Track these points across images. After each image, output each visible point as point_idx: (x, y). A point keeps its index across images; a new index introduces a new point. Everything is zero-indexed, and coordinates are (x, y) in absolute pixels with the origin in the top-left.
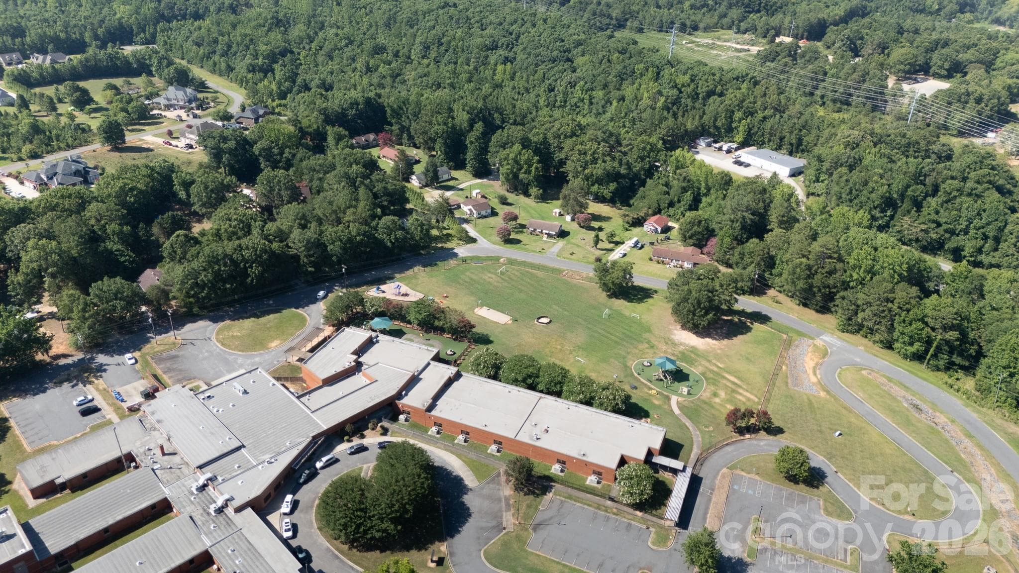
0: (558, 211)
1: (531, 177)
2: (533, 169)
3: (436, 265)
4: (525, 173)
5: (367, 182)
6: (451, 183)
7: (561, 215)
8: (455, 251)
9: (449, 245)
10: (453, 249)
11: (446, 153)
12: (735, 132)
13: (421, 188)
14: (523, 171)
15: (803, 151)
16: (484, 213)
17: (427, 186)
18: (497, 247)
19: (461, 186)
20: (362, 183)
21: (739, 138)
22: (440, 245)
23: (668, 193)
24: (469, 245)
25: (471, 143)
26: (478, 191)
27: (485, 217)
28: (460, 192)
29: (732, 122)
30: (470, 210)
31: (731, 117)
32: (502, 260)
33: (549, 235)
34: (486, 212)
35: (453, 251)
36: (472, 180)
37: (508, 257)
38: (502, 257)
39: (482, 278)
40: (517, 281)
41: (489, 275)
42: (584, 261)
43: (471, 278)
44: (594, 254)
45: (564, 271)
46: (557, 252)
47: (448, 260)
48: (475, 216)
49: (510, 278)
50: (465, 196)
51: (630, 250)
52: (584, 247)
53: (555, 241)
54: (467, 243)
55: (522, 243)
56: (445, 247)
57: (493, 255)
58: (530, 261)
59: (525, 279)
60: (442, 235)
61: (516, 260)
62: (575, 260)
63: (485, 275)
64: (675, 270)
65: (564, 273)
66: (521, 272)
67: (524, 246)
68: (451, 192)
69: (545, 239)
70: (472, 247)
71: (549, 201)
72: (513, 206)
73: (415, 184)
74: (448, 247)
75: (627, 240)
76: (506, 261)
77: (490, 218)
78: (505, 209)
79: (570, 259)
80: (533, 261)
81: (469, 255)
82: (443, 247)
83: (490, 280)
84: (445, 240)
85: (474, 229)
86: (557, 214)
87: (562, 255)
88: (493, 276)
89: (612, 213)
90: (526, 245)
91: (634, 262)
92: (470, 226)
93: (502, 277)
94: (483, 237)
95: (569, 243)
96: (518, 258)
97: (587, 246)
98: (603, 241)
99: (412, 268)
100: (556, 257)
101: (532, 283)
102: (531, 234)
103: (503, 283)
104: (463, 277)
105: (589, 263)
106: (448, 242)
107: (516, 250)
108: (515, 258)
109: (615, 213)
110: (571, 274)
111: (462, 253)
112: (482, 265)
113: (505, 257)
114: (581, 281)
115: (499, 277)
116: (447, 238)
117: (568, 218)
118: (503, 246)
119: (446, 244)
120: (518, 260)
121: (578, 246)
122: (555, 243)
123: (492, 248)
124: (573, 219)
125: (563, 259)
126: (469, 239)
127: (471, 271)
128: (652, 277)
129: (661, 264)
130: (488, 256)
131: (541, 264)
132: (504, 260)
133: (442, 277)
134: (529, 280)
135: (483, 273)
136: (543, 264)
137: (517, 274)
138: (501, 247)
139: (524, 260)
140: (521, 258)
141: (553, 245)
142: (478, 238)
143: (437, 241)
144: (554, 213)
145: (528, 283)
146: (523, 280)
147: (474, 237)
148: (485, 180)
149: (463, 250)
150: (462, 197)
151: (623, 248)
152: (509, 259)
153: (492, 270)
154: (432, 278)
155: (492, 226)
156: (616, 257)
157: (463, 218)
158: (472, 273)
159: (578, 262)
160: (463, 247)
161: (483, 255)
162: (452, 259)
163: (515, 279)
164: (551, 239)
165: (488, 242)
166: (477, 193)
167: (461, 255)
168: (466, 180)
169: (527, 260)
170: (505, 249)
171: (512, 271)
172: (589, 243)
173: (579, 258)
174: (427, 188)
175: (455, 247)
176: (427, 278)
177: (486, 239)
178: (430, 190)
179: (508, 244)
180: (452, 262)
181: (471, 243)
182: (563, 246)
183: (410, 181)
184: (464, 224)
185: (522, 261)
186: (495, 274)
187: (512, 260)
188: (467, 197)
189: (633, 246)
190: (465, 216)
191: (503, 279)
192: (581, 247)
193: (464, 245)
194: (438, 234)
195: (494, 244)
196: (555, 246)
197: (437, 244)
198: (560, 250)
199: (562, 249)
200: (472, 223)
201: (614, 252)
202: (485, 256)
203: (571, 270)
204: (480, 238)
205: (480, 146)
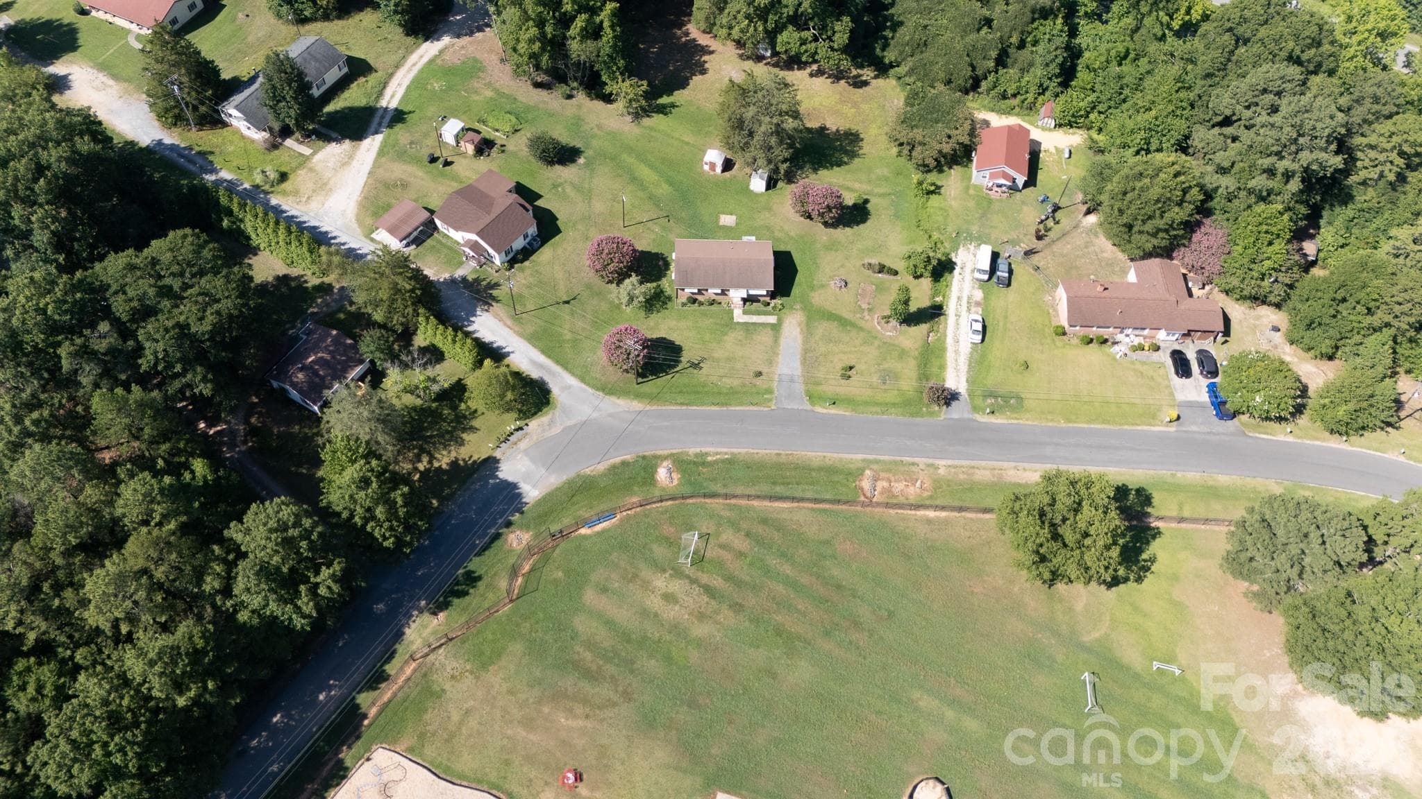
0: (714, 156)
1: (605, 46)
3: (472, 579)
5: (103, 337)
6: (353, 97)
7: (728, 165)
8: (507, 472)
9: (473, 448)
10: (491, 463)
13: (273, 145)
16: (519, 244)
18: (622, 405)
19: (392, 98)
20: (85, 352)
22: (443, 460)
24: (534, 424)
26: (455, 124)
27: (526, 253)
28: (401, 134)
32: (662, 474)
33: (748, 299)
34: (525, 237)
35: (497, 477)
36: (409, 51)
37: (674, 451)
38: (656, 457)
39: (645, 613)
40: (754, 588)
41: (661, 582)
42: (891, 396)
43: (609, 623)
44: (903, 354)
45: (859, 473)
46: (801, 380)
47: (497, 536)
48: (497, 261)
49: (729, 578)
50: (425, 153)
51: (985, 298)
52: (862, 324)
53: (772, 319)
54: (524, 414)
55: (685, 358)
56: (464, 460)
57: (628, 457)
58: (747, 453)
59: (773, 562)
60: (434, 400)
61: (704, 464)
62: (866, 403)
63: (646, 586)
64: (1144, 363)
65: (866, 484)
66: (744, 525)
67: (695, 371)
68: (372, 145)
69: (739, 315)
70: (548, 434)
71: (664, 100)
72: (581, 161)
73: (243, 137)
74: (475, 462)
75: (956, 249)
76: (675, 475)
77: (545, 254)
78: (569, 190)
79: (850, 402)
80: (756, 451)
81: (554, 480)
82: (454, 464)
83: (671, 613)
84: (452, 422)
85: (516, 329)
86: (719, 169)
87: (820, 388)
88: (676, 587)
89: (849, 111)
90: (701, 368)
91: (1022, 357)
92: (496, 316)
93: (704, 578)
94: (558, 362)
95: (815, 315)
96: (704, 450)
97: (866, 313)
98: (896, 273)
99: (399, 635)
100: (808, 407)
101: (804, 580)
102: (694, 301)
103: (720, 618)
104: (582, 624)
105: (908, 405)
106: (464, 430)
107: (682, 404)
108: (696, 455)
109: (855, 105)
110: (885, 484)
111: (527, 477)
112: (616, 527)
113: (666, 458)
114: (931, 514)
115: (693, 581)
116: (455, 408)
117: (758, 184)
118: (638, 396)
119: (461, 443)
120: (709, 459)
121: (843, 323)
122: (776, 328)
123: (611, 415)
124: (771, 184)
125: (833, 411)
126: (522, 391)
127: (594, 577)
128: (1104, 422)
129: (1094, 346)
130: (613, 467)
131: (783, 459)
132: (670, 471)
133: (517, 648)
134: (787, 569)
135: (635, 576)
136: (787, 455)
137: (740, 543)
138: (636, 405)
139: (725, 450)
140: (716, 450)
141: (776, 340)
142: (547, 378)
143: (426, 439)
144: (706, 168)
145: (792, 584)
146: (767, 571)
147: (535, 374)
148: (446, 40)
149: (525, 458)
150: (416, 160)
151: (961, 290)
152: (681, 464)
153: (659, 551)
154: (484, 666)
155: (567, 302)
156: (965, 349)
157: (464, 279)
158: (604, 590)
159: (878, 409)
160: (520, 440)
161: (596, 467)
162: (509, 524)
163: (747, 578)
164: (758, 313)
165: (583, 386)
166: (457, 138)
167: (531, 493)
168: (394, 58)
169: (735, 451)
170: (648, 408)
171: (718, 534)
172: (863, 296)
173: (871, 387)
174: (289, 142)
175: (498, 454)
176: (469, 680)
177: (573, 374)
178: (305, 150)
179: (650, 378)
180: (517, 539)
181: (535, 414)
182: (806, 341)
183: (225, 125)
184: (475, 315)
185: (723, 461)
186: (678, 573)
187: (690, 462)
188: (433, 160)
189: (986, 277)
190: (467, 270)
191: (708, 590)
192: (853, 325)
193: (520, 432)
194: (419, 402)
195: (607, 389)
196: (782, 341)
197: (432, 458)
198: (804, 361)
199: (809, 359)
200: (498, 301)
201: (946, 320)
202: (606, 467)
203: (877, 462)
204: (552, 374)
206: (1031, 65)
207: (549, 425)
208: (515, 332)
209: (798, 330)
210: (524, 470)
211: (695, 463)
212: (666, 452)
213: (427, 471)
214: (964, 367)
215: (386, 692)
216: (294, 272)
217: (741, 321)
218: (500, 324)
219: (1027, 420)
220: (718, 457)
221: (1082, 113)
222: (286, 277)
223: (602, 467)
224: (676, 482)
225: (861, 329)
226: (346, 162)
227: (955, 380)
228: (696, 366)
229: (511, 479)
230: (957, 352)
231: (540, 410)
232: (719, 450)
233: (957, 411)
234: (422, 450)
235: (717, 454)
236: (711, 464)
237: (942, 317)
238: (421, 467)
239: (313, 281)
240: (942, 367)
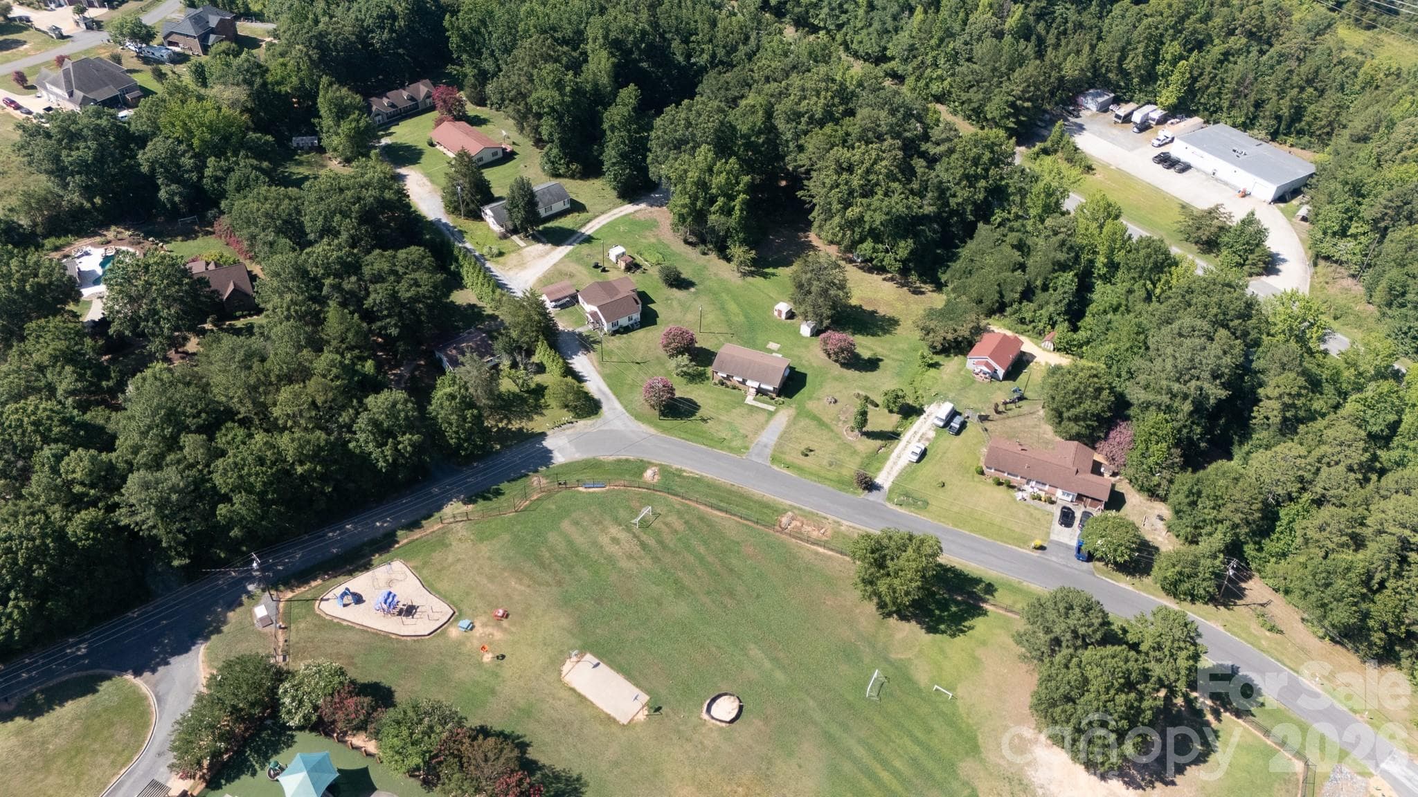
0: (784, 307)
1: (733, 221)
2: (737, 204)
3: (498, 493)
4: (721, 212)
5: (350, 283)
6: (566, 222)
7: (791, 315)
8: (548, 443)
9: (536, 424)
10: (543, 435)
11: (564, 145)
12: (1161, 82)
13: (504, 237)
14: (716, 208)
15: (1300, 132)
16: (624, 322)
17: (515, 231)
19: (588, 230)
20: (337, 288)
21: (1169, 95)
22: (515, 425)
23: (1022, 267)
24: (582, 424)
25: (613, 128)
26: (620, 250)
27: (626, 330)
28: (585, 249)
29: (1156, 62)
30: (594, 314)
31: (1156, 52)
32: (648, 474)
33: (759, 391)
34: (630, 319)
35: (542, 444)
36: (615, 206)
37: (664, 463)
38: (650, 463)
39: (595, 543)
40: (674, 553)
41: (614, 531)
42: (831, 475)
43: (570, 543)
44: (855, 452)
45: (785, 511)
46: (772, 447)
47: (526, 475)
48: (606, 329)
49: (661, 542)
50: (594, 261)
51: (936, 438)
52: (835, 428)
53: (772, 408)
54: (578, 415)
55: (698, 414)
56: (527, 429)
57: (631, 458)
58: (711, 478)
59: (694, 542)
60: (527, 392)
61: (679, 476)
62: (811, 474)
63: (604, 530)
64: (1036, 509)
65: (784, 520)
66: (687, 517)
67: (702, 423)
68: (564, 250)
69: (750, 400)
70: (587, 431)
71: (770, 270)
72: (693, 290)
73: (489, 228)
74: (533, 432)
75: (930, 403)
76: (657, 476)
77: (640, 334)
78: (675, 303)
79: (800, 470)
80: (718, 478)
81: (578, 456)
82: (521, 429)
83: (613, 549)
84: (531, 407)
85: (599, 369)
86: (783, 316)
87: (783, 456)
88: (623, 535)
89: (899, 306)
90: (707, 422)
91: (942, 479)
92: (590, 359)
93: (644, 537)
94: (615, 394)
95: (802, 413)
96: (684, 468)
97: (840, 423)
98: (877, 406)
99: (439, 508)
100: (769, 464)
101: (710, 559)
102: (722, 384)
103: (642, 562)
104: (553, 537)
105: (841, 483)
106: (537, 413)
107: (683, 438)
108: (677, 469)
109: (907, 304)
110: (799, 524)
111: (561, 450)
112: (602, 493)
113: (656, 465)
114: (821, 550)
115: (635, 536)
116: (537, 400)
117: (806, 330)
118: (656, 426)
119: (531, 419)
120: (685, 474)
121: (821, 424)
122: (771, 414)
123: (633, 432)
124: (816, 333)
125: (785, 471)
126: (584, 402)
127: (574, 515)
128: (984, 535)
129: (1003, 488)
130: (619, 461)
131: (735, 489)
132: (655, 474)
133: (507, 537)
134: (702, 550)
135: (600, 522)
136: (739, 487)
137: (678, 524)
138: (652, 431)
139: (698, 472)
140: (691, 468)
141: (767, 421)
142: (603, 400)
143: (510, 412)
144: (776, 313)
145: (701, 559)
146: (688, 547)
147: (596, 397)
148: (643, 206)
149: (566, 439)
150: (586, 265)
151: (920, 428)
152: (664, 471)
153: (622, 514)
154: (481, 540)
155: (640, 363)
156: (903, 462)
157: (580, 334)
158: (576, 523)
159: (818, 479)
160: (567, 428)
161: (607, 456)
162: (536, 471)
163: (671, 545)
164: (764, 402)
165: (624, 410)
166: (618, 257)
167: (559, 459)
168: (604, 208)
169: (705, 474)
170: (660, 434)
171: (666, 516)
172: (845, 412)
173: (820, 465)
174: (515, 238)
175: (549, 432)
176: (469, 544)
177: (621, 403)
178: (522, 244)
179: (670, 418)
180: (537, 481)
181: (585, 417)
182: (789, 426)
183: (482, 219)
184: (577, 355)
185: (693, 478)
186: (628, 529)
187: (670, 472)
188: (596, 266)
189: (941, 424)
190: (584, 330)
191: (643, 545)
192: (828, 427)
193: (571, 424)
194: (517, 390)
195: (638, 417)
196: (772, 422)
197: (509, 422)
198: (781, 437)
199: (784, 436)
200: (595, 351)
201: (899, 442)
202: (614, 459)
203: (800, 509)
204: (608, 399)
205: (630, 138)
206: (1047, 303)
207: (591, 426)
208: (597, 370)
209: (787, 419)
210: (561, 445)
211: (674, 474)
212: (658, 462)
213: (503, 428)
214: (895, 473)
215: (417, 534)
216: (480, 304)
217: (749, 403)
218: (590, 364)
219: (924, 516)
220: (691, 474)
222: (474, 306)
223: (611, 458)
224: (655, 480)
225: (832, 430)
226: (542, 256)
227: (884, 478)
228: (704, 420)
229: (550, 447)
230: (895, 463)
231: (589, 416)
232: (694, 471)
233: (873, 496)
234: (506, 417)
235: (691, 472)
236: (684, 478)
237: (896, 440)
238: (500, 425)
239: (489, 311)
240: (879, 469)
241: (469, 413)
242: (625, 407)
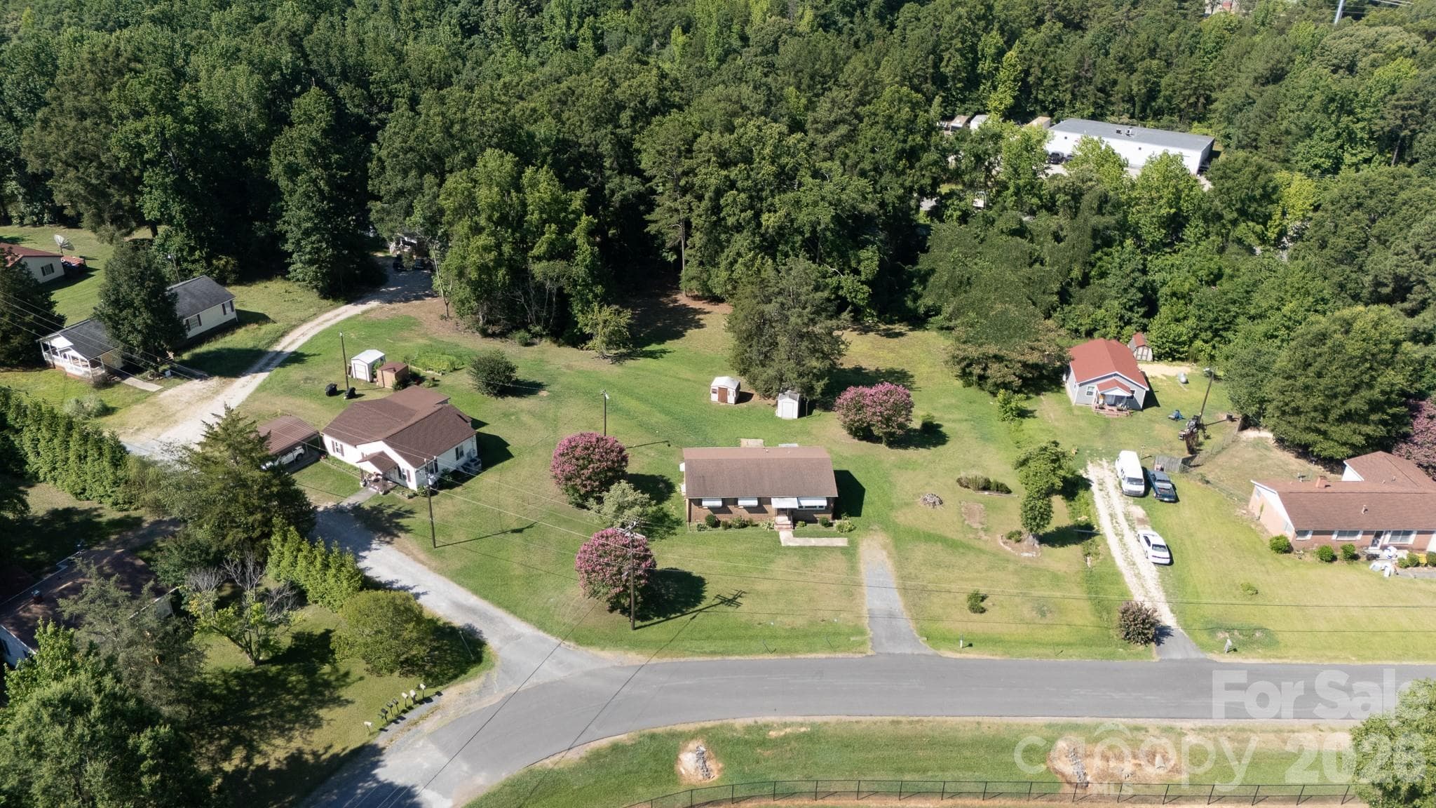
0: (725, 384)
1: (577, 269)
2: (578, 235)
4: (551, 255)
6: (241, 339)
7: (742, 397)
8: (391, 771)
9: (335, 732)
10: (367, 755)
11: (193, 226)
13: (104, 383)
14: (540, 248)
16: (448, 461)
17: (131, 368)
18: (609, 658)
19: (289, 344)
21: (1003, 97)
22: (275, 752)
24: (452, 694)
25: (293, 171)
26: (373, 355)
27: (459, 477)
28: (294, 371)
30: (378, 459)
32: (688, 762)
33: (799, 517)
34: (459, 454)
35: (374, 778)
36: (322, 311)
37: (708, 725)
38: (673, 735)
42: (1061, 634)
44: (1057, 579)
46: (906, 615)
48: (413, 485)
50: (324, 387)
51: (1150, 514)
52: (980, 545)
53: (841, 542)
54: (436, 678)
55: (710, 592)
56: (314, 753)
57: (622, 738)
58: (838, 723)
60: (273, 661)
61: (763, 743)
62: (1023, 644)
67: (730, 609)
68: (251, 381)
69: (786, 536)
70: (475, 707)
71: (654, 347)
72: (543, 393)
73: (66, 377)
74: (335, 756)
75: (1083, 466)
76: (711, 765)
77: (488, 480)
78: (525, 418)
79: (992, 641)
80: (854, 719)
81: (486, 780)
82: (295, 760)
84: (302, 693)
85: (434, 564)
86: (731, 399)
87: (940, 625)
90: (738, 605)
91: (1241, 580)
92: (403, 550)
94: (499, 604)
95: (906, 536)
96: (762, 720)
97: (982, 533)
98: (1009, 492)
100: (930, 651)
102: (716, 524)
105: (1092, 644)
106: (323, 704)
107: (713, 653)
108: (748, 729)
109: (893, 350)
111: (432, 779)
113: (693, 736)
116: (310, 672)
117: (788, 407)
118: (636, 645)
119: (318, 723)
120: (773, 734)
121: (952, 545)
122: (850, 553)
123: (590, 674)
124: (805, 408)
125: (972, 655)
126: (435, 644)
130: (597, 755)
131: (905, 730)
132: (701, 756)
136: (911, 723)
138: (634, 658)
139: (800, 719)
140: (782, 720)
141: (853, 569)
142: (478, 625)
143: (246, 722)
144: (715, 398)
147: (459, 621)
148: (374, 304)
149: (431, 746)
150: (312, 395)
151: (1110, 506)
152: (722, 744)
155: (520, 531)
156: (1149, 572)
157: (357, 509)
159: (1048, 651)
160: (423, 718)
164: (818, 535)
165: (541, 633)
166: (373, 368)
168: (302, 315)
169: (818, 719)
170: (655, 660)
172: (970, 513)
173: (1023, 621)
174: (132, 381)
175: (381, 741)
177: (525, 619)
178: (152, 387)
179: (656, 620)
181: (455, 677)
182: (900, 566)
183: (43, 365)
184: (369, 549)
185: (798, 737)
187: (738, 742)
188: (333, 391)
189: (1141, 488)
190: (366, 497)
192: (968, 547)
193: (426, 705)
194: (246, 662)
195: (580, 636)
196: (862, 567)
197: (252, 749)
198: (904, 591)
199: (913, 591)
200: (407, 531)
201: (1104, 540)
202: (583, 754)
203: (1075, 728)
204: (491, 620)
205: (330, 180)
207: (480, 692)
208: (430, 568)
209: (885, 553)
210: (426, 765)
211: (747, 742)
212: (692, 727)
213: (239, 772)
214: (1158, 593)
216: (84, 505)
217: (791, 544)
218: (408, 560)
219: (1295, 657)
220: (788, 730)
221: (1184, 338)
222: (68, 512)
223: (574, 756)
224: (715, 776)
225: (981, 551)
226: (204, 398)
228: (730, 603)
229: (400, 781)
230: (1138, 576)
231: (464, 672)
232: (788, 719)
233: (1175, 650)
234: (237, 740)
235: (785, 725)
236: (777, 743)
237: (1097, 538)
238: (228, 767)
239: (110, 513)
240: (1125, 595)
241: (144, 742)
242: (541, 626)
